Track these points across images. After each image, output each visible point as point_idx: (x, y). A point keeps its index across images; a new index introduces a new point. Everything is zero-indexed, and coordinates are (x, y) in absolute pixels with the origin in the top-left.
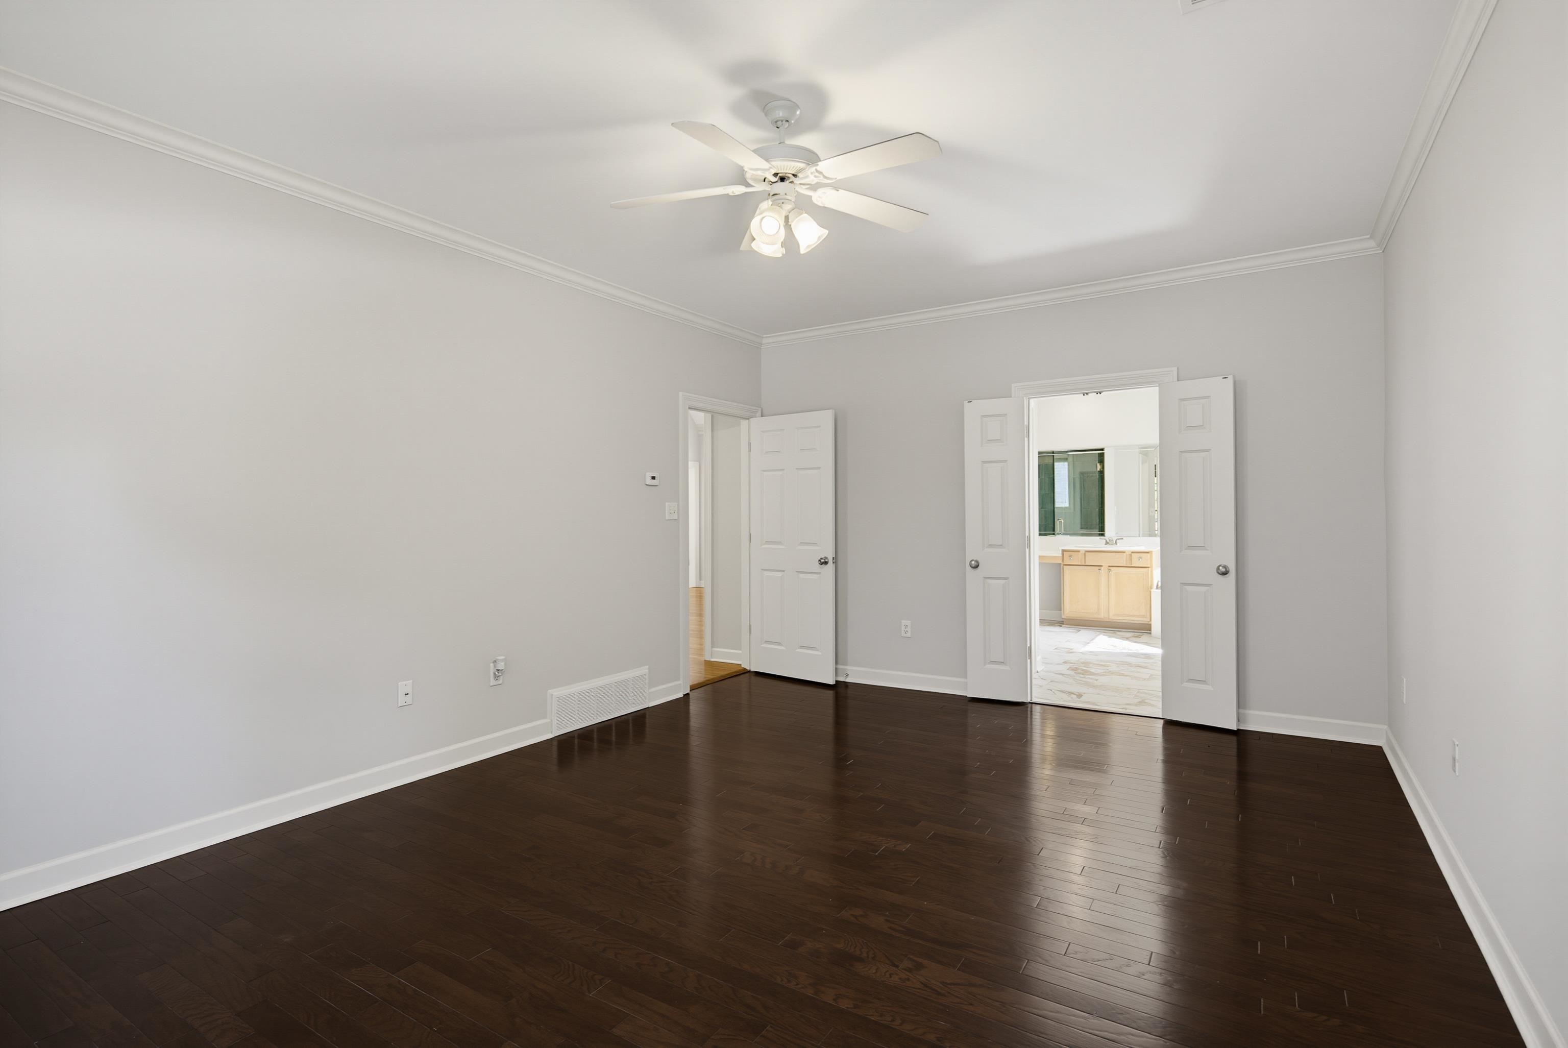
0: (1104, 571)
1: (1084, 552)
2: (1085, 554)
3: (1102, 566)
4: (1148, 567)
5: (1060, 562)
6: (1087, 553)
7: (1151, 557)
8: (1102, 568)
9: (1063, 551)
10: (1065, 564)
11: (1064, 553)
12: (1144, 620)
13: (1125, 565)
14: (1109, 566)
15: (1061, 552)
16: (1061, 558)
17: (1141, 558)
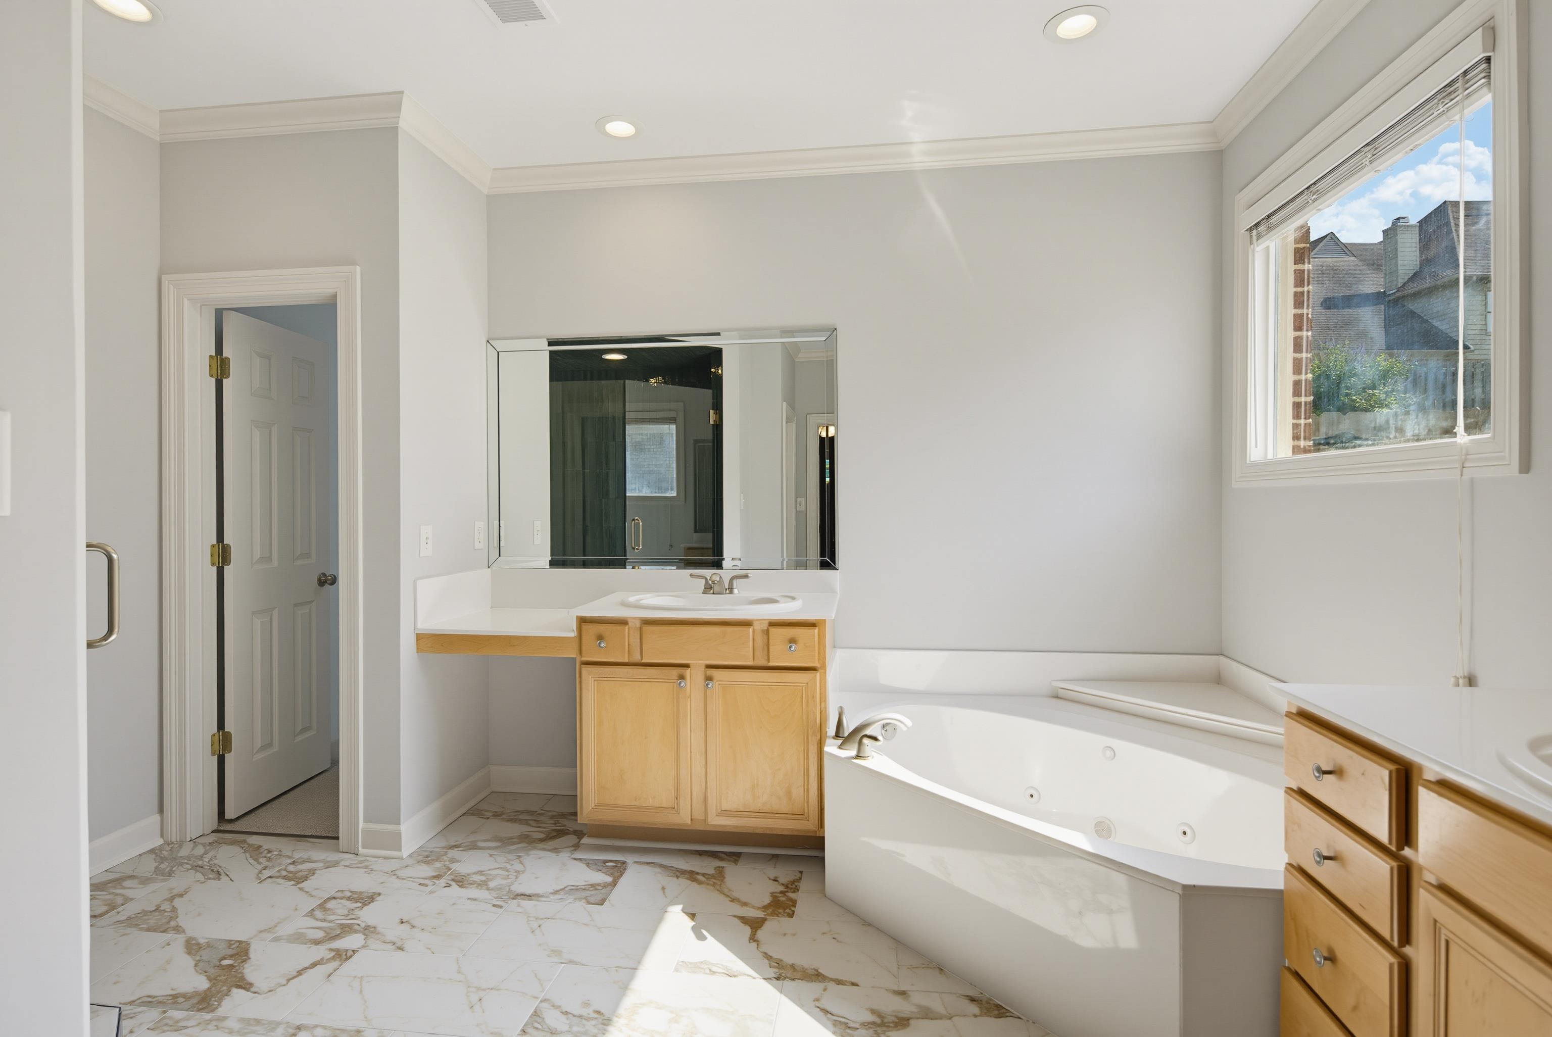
0: (695, 676)
1: (638, 624)
2: (641, 629)
3: (687, 666)
4: (813, 669)
5: (572, 654)
6: (647, 629)
7: (822, 637)
8: (688, 672)
9: (583, 621)
10: (584, 659)
11: (585, 627)
12: (807, 826)
13: (750, 663)
14: (709, 667)
15: (574, 626)
16: (575, 645)
17: (793, 641)
